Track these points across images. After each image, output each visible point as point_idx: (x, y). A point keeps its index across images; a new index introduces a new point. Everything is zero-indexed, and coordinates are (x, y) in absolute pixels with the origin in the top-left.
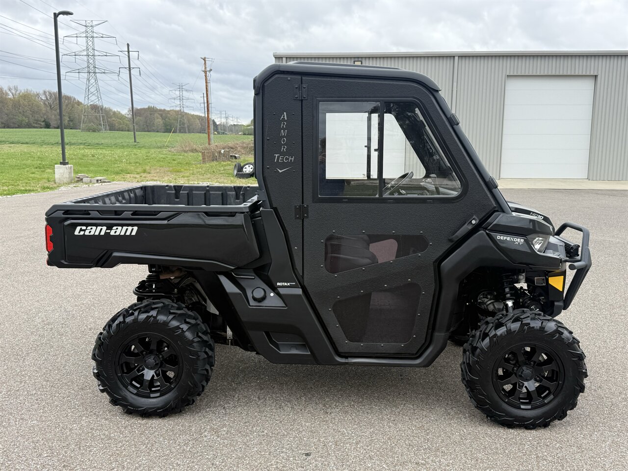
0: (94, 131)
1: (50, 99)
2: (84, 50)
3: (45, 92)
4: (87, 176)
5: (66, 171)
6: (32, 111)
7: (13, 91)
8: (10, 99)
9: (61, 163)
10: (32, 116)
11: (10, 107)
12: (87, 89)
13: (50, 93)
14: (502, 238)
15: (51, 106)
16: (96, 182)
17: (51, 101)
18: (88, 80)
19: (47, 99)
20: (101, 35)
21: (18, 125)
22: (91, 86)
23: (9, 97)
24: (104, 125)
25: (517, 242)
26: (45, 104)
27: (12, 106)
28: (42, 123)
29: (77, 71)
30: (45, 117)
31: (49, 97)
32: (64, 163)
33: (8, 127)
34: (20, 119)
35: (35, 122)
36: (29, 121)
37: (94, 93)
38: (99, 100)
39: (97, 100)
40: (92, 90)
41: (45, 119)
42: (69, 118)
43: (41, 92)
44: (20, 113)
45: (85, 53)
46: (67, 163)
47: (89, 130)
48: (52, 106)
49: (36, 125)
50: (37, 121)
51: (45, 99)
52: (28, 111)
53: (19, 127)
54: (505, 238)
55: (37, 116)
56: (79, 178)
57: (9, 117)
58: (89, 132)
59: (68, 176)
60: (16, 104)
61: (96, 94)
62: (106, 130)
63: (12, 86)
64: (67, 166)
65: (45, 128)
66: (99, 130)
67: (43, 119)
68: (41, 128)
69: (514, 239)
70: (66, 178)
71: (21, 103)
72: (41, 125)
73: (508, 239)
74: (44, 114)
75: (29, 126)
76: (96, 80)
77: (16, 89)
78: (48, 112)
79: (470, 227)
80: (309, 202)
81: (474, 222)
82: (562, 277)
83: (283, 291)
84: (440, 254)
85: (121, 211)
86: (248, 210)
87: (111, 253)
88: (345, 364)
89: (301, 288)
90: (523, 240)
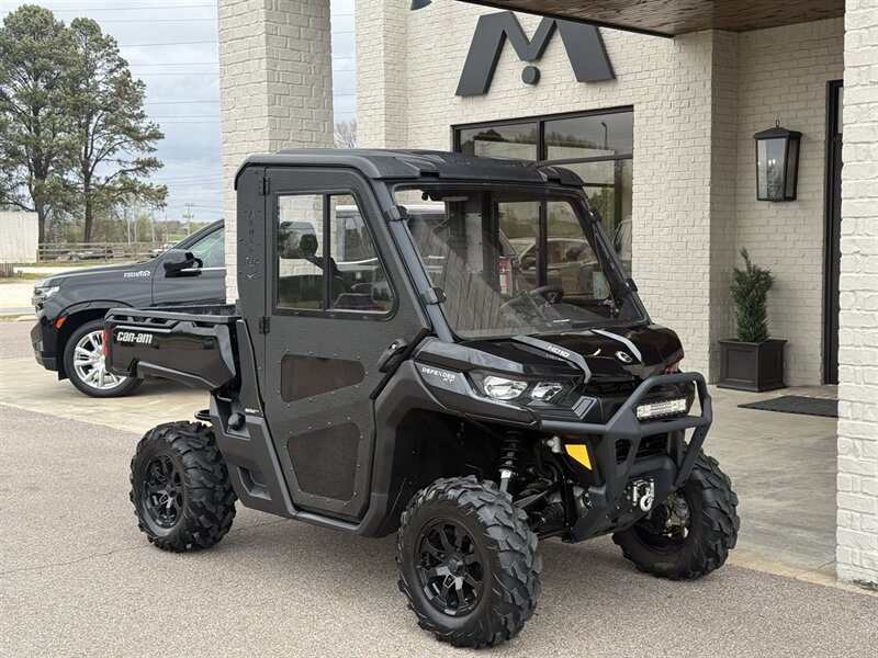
14: (428, 371)
25: (446, 378)
54: (432, 371)
69: (442, 374)
73: (436, 373)
79: (390, 353)
80: (269, 314)
81: (394, 346)
82: (584, 446)
83: (248, 419)
84: (374, 388)
85: (146, 318)
86: (226, 321)
87: (136, 363)
88: (296, 518)
89: (265, 417)
90: (453, 377)
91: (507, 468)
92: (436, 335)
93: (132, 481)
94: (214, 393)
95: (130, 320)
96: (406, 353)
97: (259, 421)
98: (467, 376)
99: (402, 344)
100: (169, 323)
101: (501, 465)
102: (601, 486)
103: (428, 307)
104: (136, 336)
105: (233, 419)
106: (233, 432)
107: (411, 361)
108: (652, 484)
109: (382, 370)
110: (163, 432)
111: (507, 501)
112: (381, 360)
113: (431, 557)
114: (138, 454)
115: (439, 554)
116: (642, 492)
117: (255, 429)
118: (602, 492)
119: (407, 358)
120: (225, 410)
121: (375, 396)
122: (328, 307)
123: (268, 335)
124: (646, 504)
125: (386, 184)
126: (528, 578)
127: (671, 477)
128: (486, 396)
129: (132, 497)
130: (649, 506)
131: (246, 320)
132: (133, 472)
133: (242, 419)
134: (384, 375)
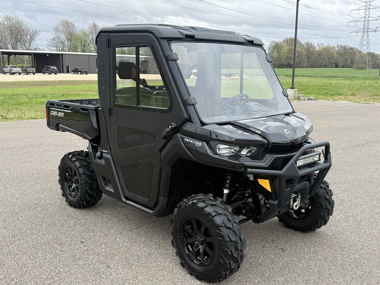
0: (362, 69)
1: (341, 49)
2: (363, 18)
3: (338, 46)
4: (304, 96)
5: (292, 92)
6: (329, 57)
7: (320, 46)
8: (317, 51)
9: (291, 88)
10: (328, 60)
11: (316, 55)
12: (361, 43)
13: (341, 46)
14: (187, 140)
15: (340, 54)
16: (307, 99)
17: (341, 51)
18: (363, 36)
19: (339, 50)
20: (375, 7)
21: (319, 66)
22: (364, 40)
23: (317, 49)
24: (368, 65)
25: (197, 144)
26: (337, 53)
27: (317, 55)
28: (333, 64)
29: (356, 31)
30: (336, 61)
31: (340, 49)
32: (292, 88)
33: (314, 67)
34: (321, 62)
35: (330, 64)
36: (326, 64)
37: (365, 45)
38: (368, 49)
39: (367, 49)
40: (364, 43)
41: (335, 63)
42: (351, 61)
43: (336, 46)
44: (322, 59)
45: (363, 19)
46: (294, 88)
47: (358, 68)
48: (342, 54)
49: (330, 66)
50: (331, 63)
51: (338, 50)
52: (326, 58)
53: (320, 67)
54: (189, 140)
55: (331, 60)
56: (299, 97)
57: (315, 61)
58: (359, 69)
59: (293, 96)
60: (320, 54)
61: (367, 45)
62: (369, 68)
63: (320, 43)
64: (293, 90)
65: (335, 67)
66: (365, 69)
67: (334, 62)
68: (333, 67)
69: (195, 143)
70: (292, 97)
71: (323, 52)
72: (333, 65)
73: (191, 141)
74: (335, 59)
75: (326, 66)
76: (368, 36)
77: (322, 45)
78: (338, 58)
79: (168, 130)
80: (112, 106)
81: (170, 127)
82: (268, 181)
83: (104, 155)
84: (161, 146)
85: (61, 105)
86: (94, 109)
87: (59, 125)
88: (125, 203)
89: (111, 155)
90: (201, 144)
91: (226, 188)
92: (192, 122)
93: (59, 175)
94: (90, 141)
95: (56, 106)
96: (177, 130)
97: (109, 156)
98: (207, 143)
99: (174, 125)
100: (71, 108)
101: (224, 187)
102: (275, 200)
103: (188, 107)
104: (58, 113)
105: (98, 154)
106: (99, 160)
107: (179, 135)
108: (300, 196)
109: (165, 138)
110: (70, 156)
111: (229, 212)
112: (164, 133)
113: (188, 233)
114: (61, 164)
115: (192, 233)
116: (295, 201)
117: (107, 160)
118: (276, 203)
119: (177, 133)
120: (95, 149)
121: (161, 150)
122: (139, 105)
123: (112, 116)
124: (296, 206)
125: (167, 41)
126: (238, 254)
127: (308, 192)
128: (217, 154)
129: (59, 182)
130: (298, 207)
131: (102, 109)
132: (60, 171)
133: (102, 154)
134: (165, 140)
